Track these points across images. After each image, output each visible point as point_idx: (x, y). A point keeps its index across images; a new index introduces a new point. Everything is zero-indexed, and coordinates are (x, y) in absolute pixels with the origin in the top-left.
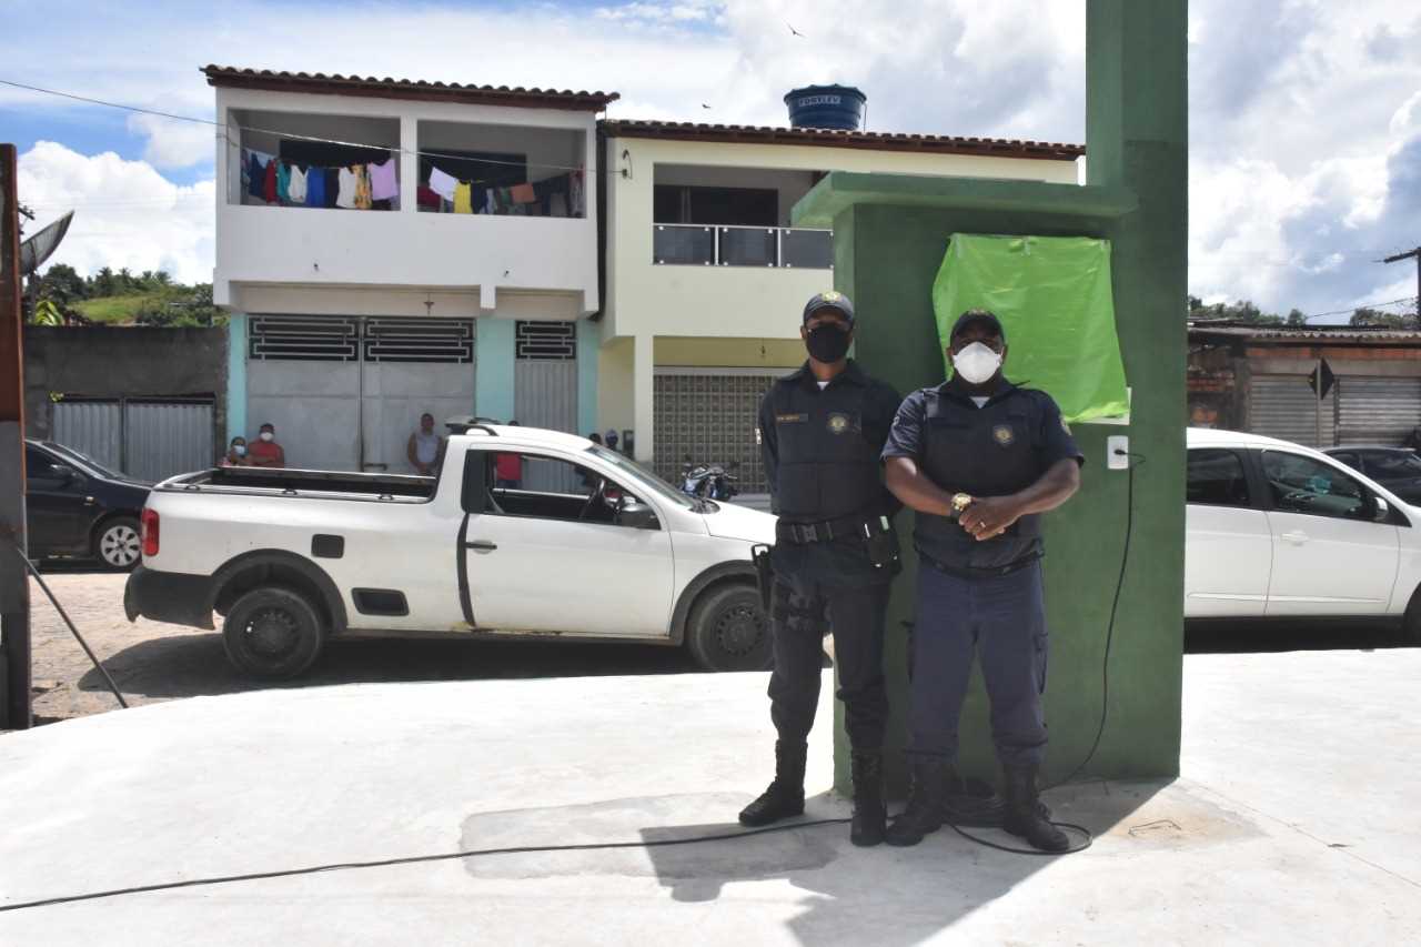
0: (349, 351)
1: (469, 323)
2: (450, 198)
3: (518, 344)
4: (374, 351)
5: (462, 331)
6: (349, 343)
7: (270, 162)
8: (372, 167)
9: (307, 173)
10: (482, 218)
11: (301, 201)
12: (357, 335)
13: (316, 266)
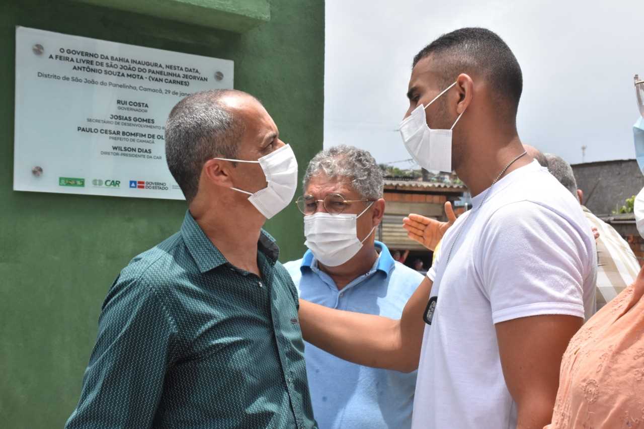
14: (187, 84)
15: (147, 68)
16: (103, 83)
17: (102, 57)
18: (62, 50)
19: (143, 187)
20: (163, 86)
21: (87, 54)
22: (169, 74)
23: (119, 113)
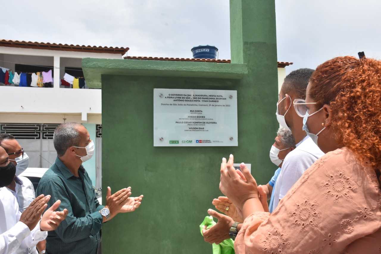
0: (37, 135)
2: (71, 83)
3: (97, 132)
4: (46, 135)
6: (37, 133)
7: (7, 71)
8: (43, 73)
9: (20, 75)
10: (83, 90)
11: (18, 84)
12: (40, 130)
13: (22, 106)
14: (218, 101)
15: (202, 97)
16: (185, 105)
17: (184, 95)
18: (169, 95)
19: (201, 142)
20: (208, 103)
21: (179, 95)
22: (210, 98)
23: (191, 115)
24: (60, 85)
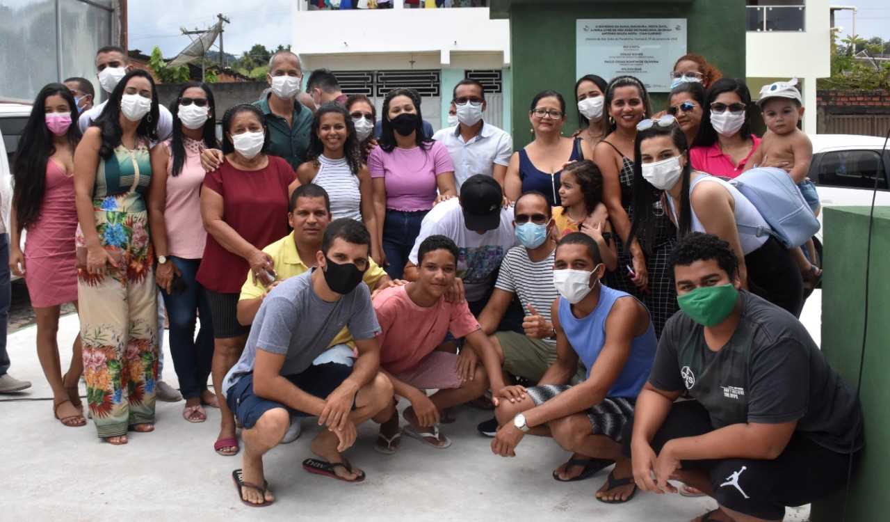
0: (368, 91)
1: (437, 73)
4: (382, 91)
5: (434, 78)
6: (368, 87)
10: (441, 10)
11: (338, 6)
12: (372, 82)
13: (345, 43)
14: (660, 34)
15: (638, 28)
16: (617, 39)
17: (616, 27)
18: (597, 27)
20: (648, 36)
21: (608, 27)
22: (651, 30)
23: (625, 52)
24: (404, 4)
